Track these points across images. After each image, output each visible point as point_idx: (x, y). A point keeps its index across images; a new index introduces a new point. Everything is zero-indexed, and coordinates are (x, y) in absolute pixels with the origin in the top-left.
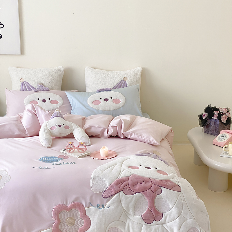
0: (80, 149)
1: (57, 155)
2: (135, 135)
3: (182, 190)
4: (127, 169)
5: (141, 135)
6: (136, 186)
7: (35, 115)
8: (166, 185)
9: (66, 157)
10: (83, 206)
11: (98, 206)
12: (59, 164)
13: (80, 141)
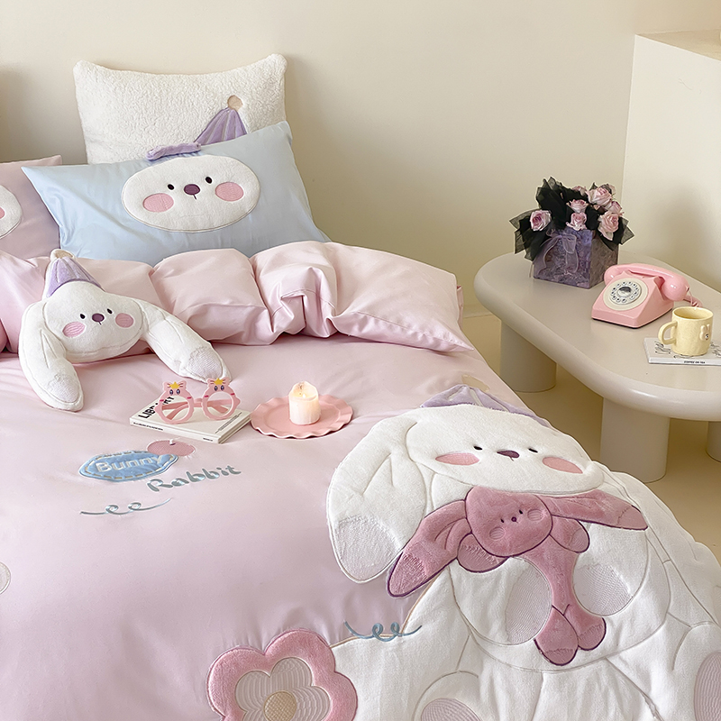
0: (210, 404)
1: (143, 444)
2: (376, 322)
3: (649, 523)
5: (399, 322)
8: (601, 514)
9: (177, 450)
10: (322, 640)
11: (378, 630)
12: (176, 484)
13: (186, 369)
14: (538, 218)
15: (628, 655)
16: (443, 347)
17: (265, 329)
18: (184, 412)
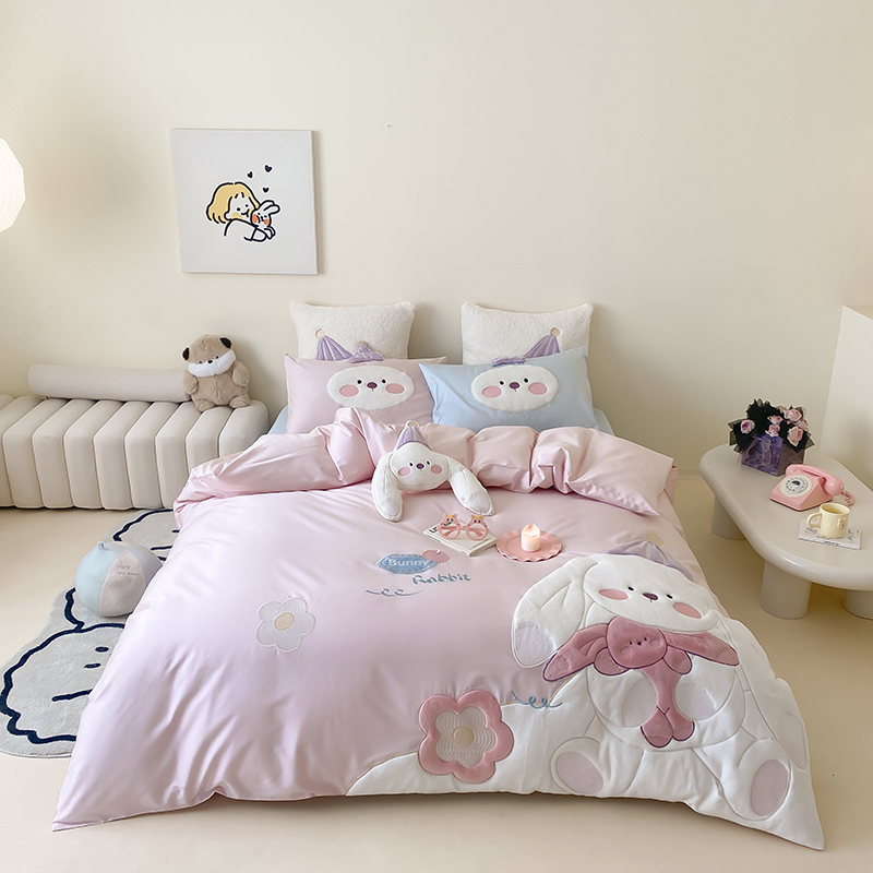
0: (472, 530)
1: (419, 549)
2: (597, 489)
3: (741, 663)
4: (598, 599)
5: (613, 491)
6: (627, 650)
7: (359, 434)
8: (703, 649)
9: (438, 557)
10: (495, 699)
11: (532, 700)
12: (429, 581)
13: (467, 504)
14: (745, 425)
15: (707, 749)
16: (640, 511)
17: (525, 483)
18: (455, 533)
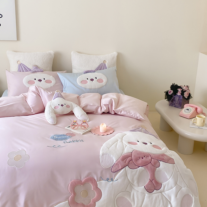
0: (82, 126)
1: (65, 133)
2: (124, 112)
3: (175, 163)
4: (128, 145)
5: (129, 112)
6: (139, 160)
8: (163, 159)
9: (72, 135)
10: (95, 180)
11: (108, 179)
12: (69, 142)
13: (80, 118)
14: (170, 92)
15: (166, 192)
16: (138, 119)
17: (99, 111)
18: (76, 127)
